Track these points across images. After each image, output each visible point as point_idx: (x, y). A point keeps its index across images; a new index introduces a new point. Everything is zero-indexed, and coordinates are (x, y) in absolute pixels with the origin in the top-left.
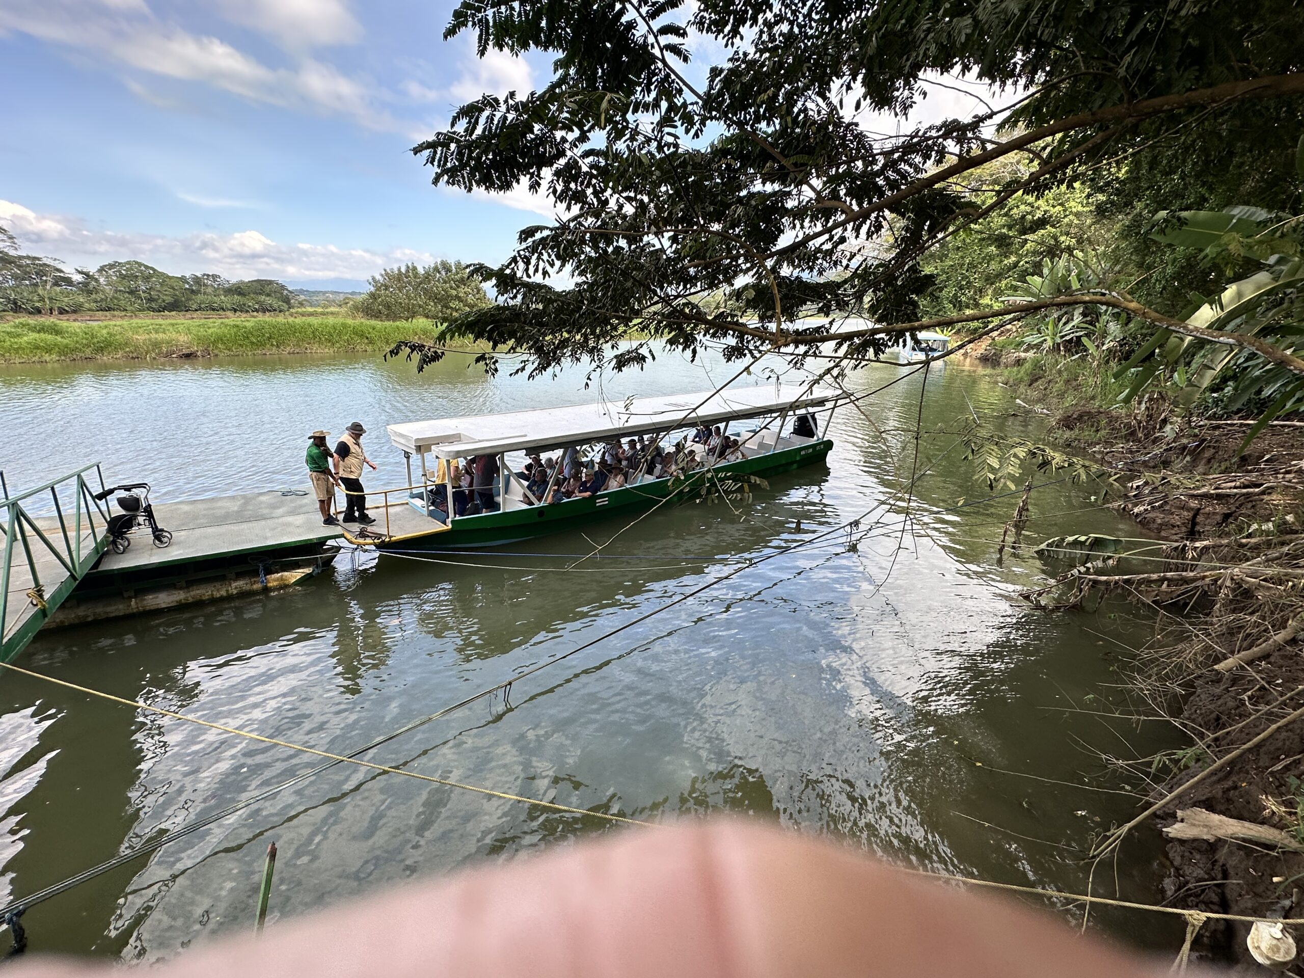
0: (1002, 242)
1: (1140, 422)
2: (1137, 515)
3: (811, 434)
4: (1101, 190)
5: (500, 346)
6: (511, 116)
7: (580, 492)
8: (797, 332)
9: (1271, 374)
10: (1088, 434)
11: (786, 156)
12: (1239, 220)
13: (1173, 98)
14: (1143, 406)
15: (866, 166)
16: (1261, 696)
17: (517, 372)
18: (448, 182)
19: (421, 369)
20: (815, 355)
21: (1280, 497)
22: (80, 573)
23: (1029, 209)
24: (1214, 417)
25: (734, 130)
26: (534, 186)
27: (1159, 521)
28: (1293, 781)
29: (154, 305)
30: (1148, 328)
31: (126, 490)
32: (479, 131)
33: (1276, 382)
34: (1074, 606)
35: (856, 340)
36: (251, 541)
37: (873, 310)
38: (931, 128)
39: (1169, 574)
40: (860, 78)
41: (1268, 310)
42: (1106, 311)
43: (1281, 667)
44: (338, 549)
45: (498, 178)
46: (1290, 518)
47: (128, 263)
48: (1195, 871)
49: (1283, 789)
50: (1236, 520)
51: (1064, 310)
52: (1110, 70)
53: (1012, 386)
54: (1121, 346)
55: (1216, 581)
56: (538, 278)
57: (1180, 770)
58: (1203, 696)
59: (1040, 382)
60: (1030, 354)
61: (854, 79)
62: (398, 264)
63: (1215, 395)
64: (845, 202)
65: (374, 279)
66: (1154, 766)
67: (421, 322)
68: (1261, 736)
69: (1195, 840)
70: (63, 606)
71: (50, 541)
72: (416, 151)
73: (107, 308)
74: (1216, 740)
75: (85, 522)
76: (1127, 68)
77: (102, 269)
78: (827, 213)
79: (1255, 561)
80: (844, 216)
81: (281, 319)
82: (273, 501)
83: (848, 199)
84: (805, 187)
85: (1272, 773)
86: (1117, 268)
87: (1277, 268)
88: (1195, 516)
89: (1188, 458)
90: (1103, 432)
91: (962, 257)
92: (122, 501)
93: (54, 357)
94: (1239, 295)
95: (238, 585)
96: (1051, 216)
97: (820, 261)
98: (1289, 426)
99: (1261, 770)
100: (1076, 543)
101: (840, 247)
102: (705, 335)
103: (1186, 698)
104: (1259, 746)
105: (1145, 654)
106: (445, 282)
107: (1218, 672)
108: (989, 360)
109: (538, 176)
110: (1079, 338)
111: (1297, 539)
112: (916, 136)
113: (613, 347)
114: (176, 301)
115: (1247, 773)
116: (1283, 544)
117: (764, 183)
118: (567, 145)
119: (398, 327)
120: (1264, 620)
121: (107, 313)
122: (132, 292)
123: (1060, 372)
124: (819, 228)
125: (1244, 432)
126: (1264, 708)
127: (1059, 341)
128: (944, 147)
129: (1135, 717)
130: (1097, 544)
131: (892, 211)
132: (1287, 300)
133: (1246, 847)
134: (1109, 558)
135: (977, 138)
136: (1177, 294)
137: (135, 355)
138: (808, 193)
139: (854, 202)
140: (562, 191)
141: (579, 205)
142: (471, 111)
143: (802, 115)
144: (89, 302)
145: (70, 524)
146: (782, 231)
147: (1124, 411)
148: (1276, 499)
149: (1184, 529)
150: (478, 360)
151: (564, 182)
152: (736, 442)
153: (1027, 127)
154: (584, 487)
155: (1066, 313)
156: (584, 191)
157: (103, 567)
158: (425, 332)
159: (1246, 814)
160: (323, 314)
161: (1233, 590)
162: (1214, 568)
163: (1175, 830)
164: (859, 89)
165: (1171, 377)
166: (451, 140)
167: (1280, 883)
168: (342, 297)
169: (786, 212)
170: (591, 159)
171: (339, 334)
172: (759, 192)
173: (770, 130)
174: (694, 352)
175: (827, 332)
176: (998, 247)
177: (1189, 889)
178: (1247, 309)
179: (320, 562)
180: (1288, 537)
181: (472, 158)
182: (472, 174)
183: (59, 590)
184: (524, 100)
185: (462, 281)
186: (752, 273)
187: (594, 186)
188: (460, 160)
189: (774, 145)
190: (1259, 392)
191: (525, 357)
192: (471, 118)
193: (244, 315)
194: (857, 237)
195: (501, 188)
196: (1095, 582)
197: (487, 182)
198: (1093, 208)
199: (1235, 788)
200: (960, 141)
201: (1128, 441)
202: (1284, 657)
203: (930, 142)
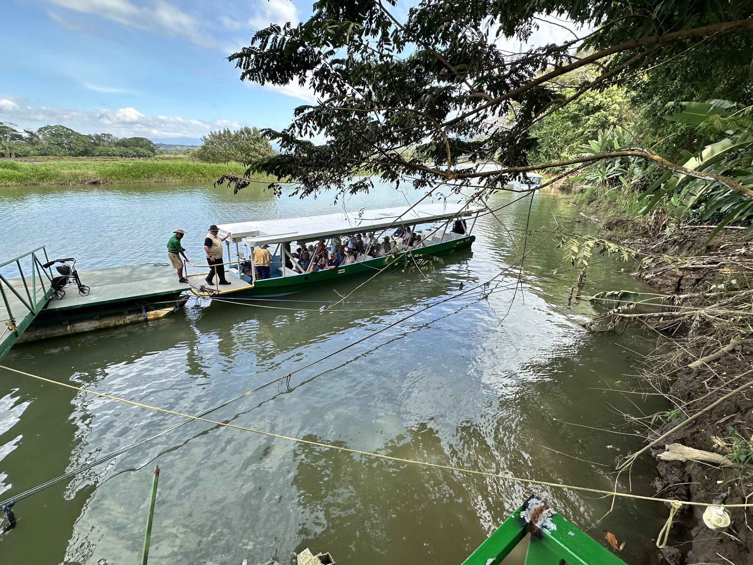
0: (575, 119)
1: (651, 226)
2: (647, 280)
3: (463, 232)
4: (634, 89)
5: (282, 179)
6: (287, 38)
7: (329, 265)
8: (457, 172)
9: (728, 199)
10: (621, 233)
11: (453, 65)
12: (714, 107)
13: (684, 32)
14: (653, 217)
15: (500, 71)
16: (715, 381)
17: (293, 194)
18: (250, 78)
19: (236, 192)
20: (467, 185)
21: (728, 269)
22: (37, 311)
23: (591, 99)
24: (693, 223)
25: (422, 48)
26: (302, 82)
27: (660, 283)
28: (730, 429)
29: (72, 152)
30: (658, 171)
31: (61, 262)
32: (268, 47)
33: (730, 203)
34: (610, 331)
35: (491, 177)
36: (137, 292)
37: (501, 158)
38: (539, 49)
39: (664, 314)
40: (499, 16)
41: (728, 161)
42: (634, 161)
43: (726, 365)
44: (188, 297)
45: (280, 77)
46: (734, 282)
47: (56, 126)
48: (674, 478)
49: (725, 433)
50: (703, 282)
51: (609, 160)
52: (647, 14)
53: (578, 205)
54: (641, 182)
55: (691, 317)
56: (306, 138)
57: (667, 422)
58: (681, 380)
59: (594, 202)
60: (589, 186)
61: (496, 18)
62: (218, 130)
63: (694, 211)
64: (487, 93)
65: (204, 137)
66: (653, 420)
67: (233, 164)
68: (714, 404)
69: (673, 461)
70: (27, 330)
71: (18, 292)
72: (231, 58)
73: (44, 154)
74: (688, 406)
75: (38, 281)
76: (658, 13)
77: (40, 130)
78: (476, 100)
79: (713, 306)
80: (486, 102)
81: (149, 161)
82: (150, 269)
83: (489, 92)
84: (463, 84)
85: (718, 424)
86: (641, 136)
87: (735, 136)
88: (680, 281)
89: (677, 247)
90: (629, 232)
91: (551, 128)
92: (59, 269)
93: (14, 183)
94: (712, 152)
95: (129, 318)
96: (604, 104)
97: (471, 129)
98: (735, 229)
99: (712, 422)
100: (613, 296)
101: (484, 121)
102: (403, 173)
103: (672, 383)
104: (712, 409)
105: (650, 358)
106: (247, 140)
107: (690, 368)
108: (565, 189)
109: (304, 75)
110: (617, 177)
111: (737, 294)
112: (530, 53)
113: (349, 179)
114: (86, 150)
115: (705, 424)
116: (729, 296)
117: (439, 82)
118: (322, 57)
119: (219, 167)
120: (717, 338)
121: (45, 157)
122: (59, 144)
123: (606, 197)
124: (471, 109)
125: (710, 232)
126: (716, 389)
127: (606, 178)
128: (546, 61)
129: (643, 393)
130: (625, 296)
131: (514, 100)
132: (739, 155)
133: (703, 465)
134: (631, 304)
135: (566, 56)
136: (675, 151)
137: (63, 182)
138: (465, 88)
139: (492, 93)
140: (319, 85)
141: (329, 94)
142: (263, 35)
143: (463, 40)
144: (33, 150)
145: (29, 282)
146: (449, 111)
147: (641, 220)
148: (727, 270)
149: (673, 288)
150: (269, 187)
151: (320, 79)
152: (419, 236)
153: (595, 49)
154: (331, 263)
155: (610, 162)
156: (332, 85)
157: (50, 307)
158: (236, 170)
159: (703, 447)
160: (174, 158)
161: (700, 322)
162: (690, 310)
163: (664, 456)
164: (498, 24)
165: (669, 200)
166: (252, 52)
167: (721, 484)
168: (186, 148)
169: (451, 99)
170: (336, 65)
171: (185, 171)
172: (437, 87)
173: (443, 49)
174: (398, 182)
175: (474, 171)
176: (572, 122)
177: (670, 487)
178: (715, 161)
179: (178, 305)
180: (732, 292)
181: (265, 64)
182: (264, 73)
183: (25, 320)
184: (296, 28)
185: (258, 140)
186: (431, 136)
187: (338, 82)
188: (257, 65)
189: (446, 58)
190: (719, 209)
191: (298, 185)
192: (264, 39)
193: (127, 159)
194: (493, 115)
195: (282, 83)
196: (623, 317)
197: (274, 79)
198: (630, 100)
199: (698, 432)
200: (556, 57)
201: (643, 237)
202: (728, 360)
203: (538, 58)
